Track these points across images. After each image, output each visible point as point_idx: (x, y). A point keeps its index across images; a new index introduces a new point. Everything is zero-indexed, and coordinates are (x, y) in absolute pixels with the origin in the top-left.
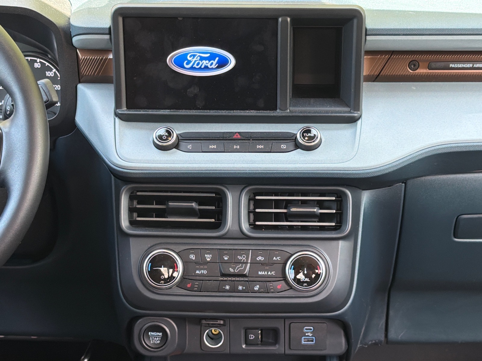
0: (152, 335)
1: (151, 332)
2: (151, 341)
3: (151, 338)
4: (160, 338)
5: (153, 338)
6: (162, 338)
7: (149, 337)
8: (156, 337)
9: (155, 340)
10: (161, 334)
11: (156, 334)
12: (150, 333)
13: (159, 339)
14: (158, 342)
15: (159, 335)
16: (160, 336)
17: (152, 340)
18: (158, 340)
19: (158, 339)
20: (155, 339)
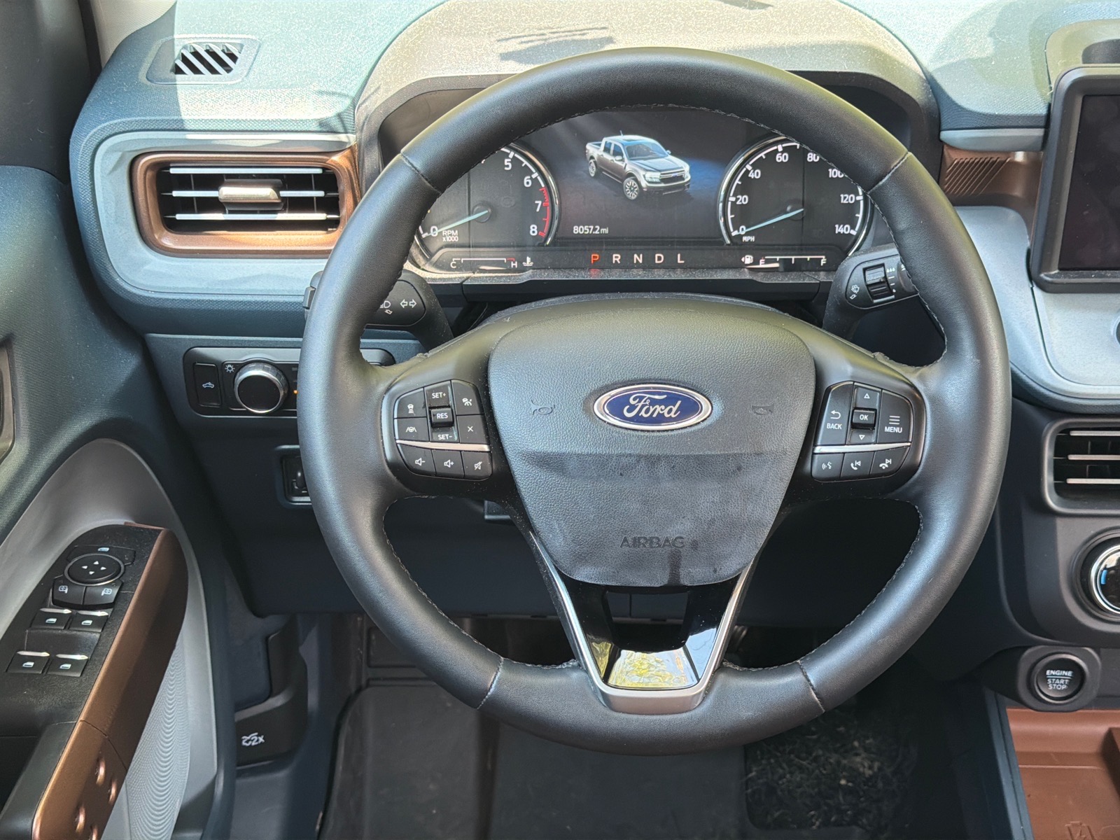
0: (1052, 675)
1: (1051, 669)
2: (1050, 686)
3: (1049, 680)
4: (1067, 681)
5: (1054, 680)
6: (1072, 681)
7: (1045, 679)
8: (1060, 679)
9: (1057, 684)
10: (1069, 673)
11: (1059, 674)
12: (1048, 672)
13: (1065, 682)
14: (1063, 688)
15: (1066, 674)
16: (1067, 676)
17: (1052, 683)
18: (1062, 684)
19: (1062, 681)
20: (1058, 681)
